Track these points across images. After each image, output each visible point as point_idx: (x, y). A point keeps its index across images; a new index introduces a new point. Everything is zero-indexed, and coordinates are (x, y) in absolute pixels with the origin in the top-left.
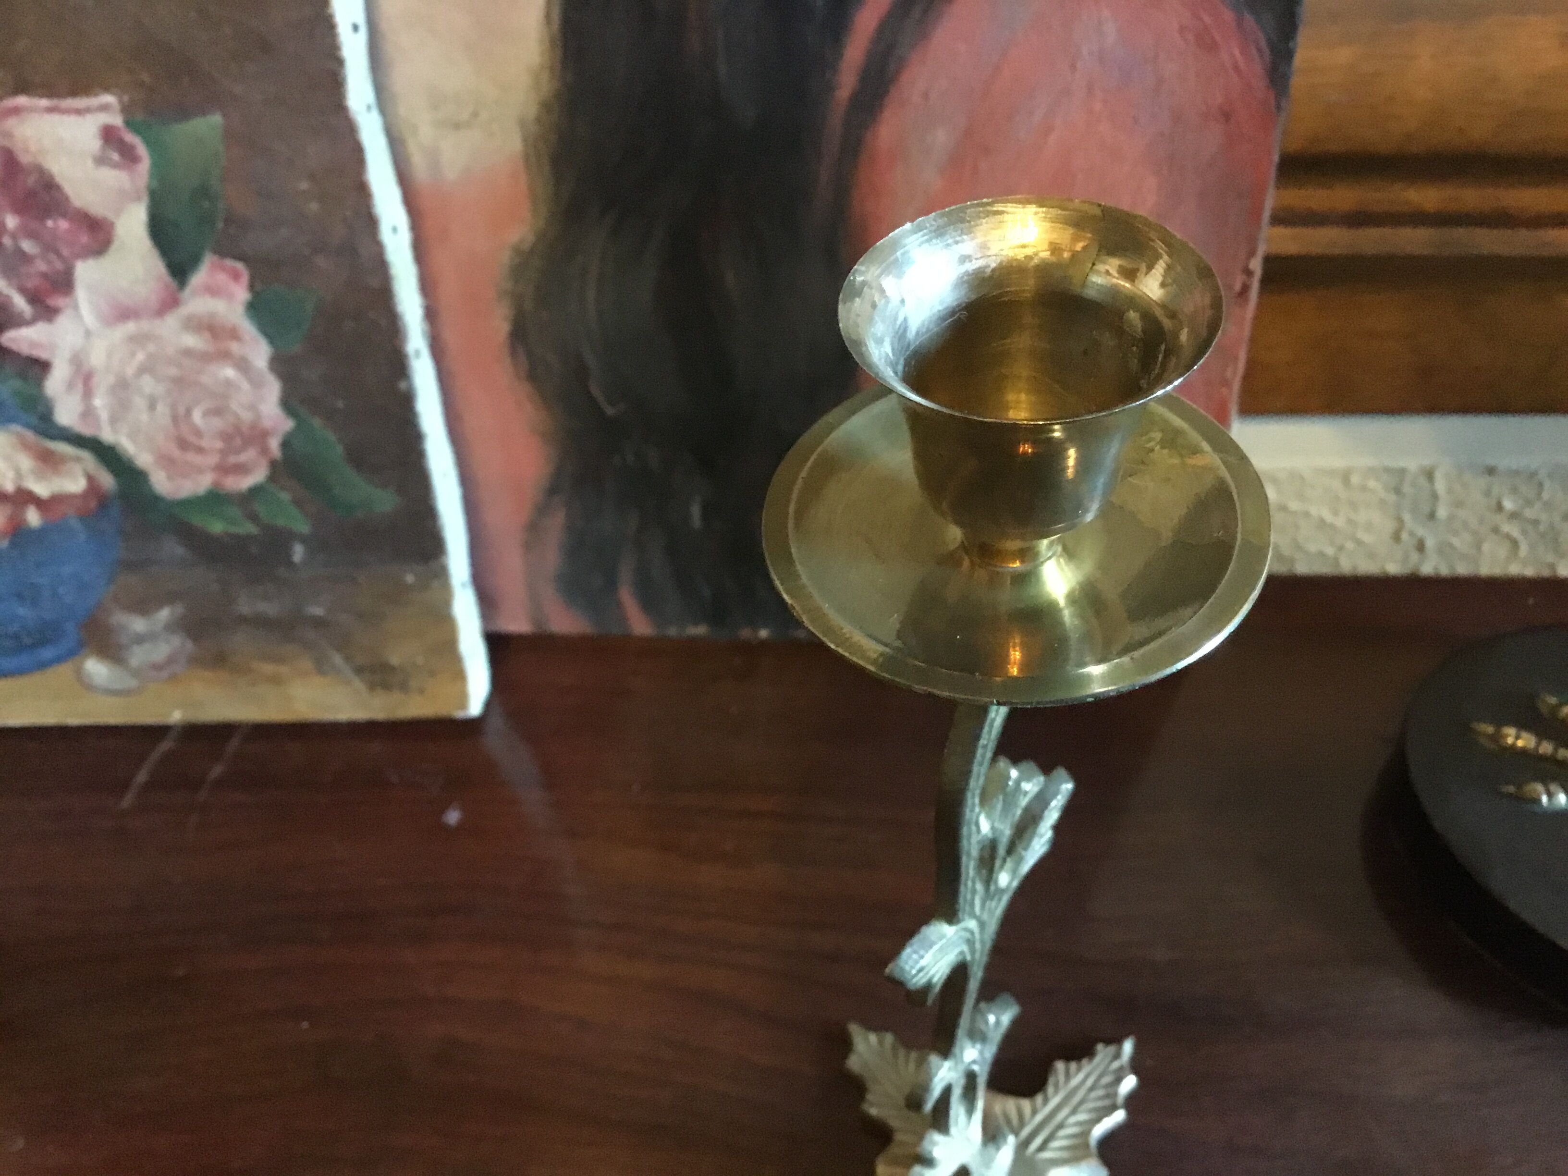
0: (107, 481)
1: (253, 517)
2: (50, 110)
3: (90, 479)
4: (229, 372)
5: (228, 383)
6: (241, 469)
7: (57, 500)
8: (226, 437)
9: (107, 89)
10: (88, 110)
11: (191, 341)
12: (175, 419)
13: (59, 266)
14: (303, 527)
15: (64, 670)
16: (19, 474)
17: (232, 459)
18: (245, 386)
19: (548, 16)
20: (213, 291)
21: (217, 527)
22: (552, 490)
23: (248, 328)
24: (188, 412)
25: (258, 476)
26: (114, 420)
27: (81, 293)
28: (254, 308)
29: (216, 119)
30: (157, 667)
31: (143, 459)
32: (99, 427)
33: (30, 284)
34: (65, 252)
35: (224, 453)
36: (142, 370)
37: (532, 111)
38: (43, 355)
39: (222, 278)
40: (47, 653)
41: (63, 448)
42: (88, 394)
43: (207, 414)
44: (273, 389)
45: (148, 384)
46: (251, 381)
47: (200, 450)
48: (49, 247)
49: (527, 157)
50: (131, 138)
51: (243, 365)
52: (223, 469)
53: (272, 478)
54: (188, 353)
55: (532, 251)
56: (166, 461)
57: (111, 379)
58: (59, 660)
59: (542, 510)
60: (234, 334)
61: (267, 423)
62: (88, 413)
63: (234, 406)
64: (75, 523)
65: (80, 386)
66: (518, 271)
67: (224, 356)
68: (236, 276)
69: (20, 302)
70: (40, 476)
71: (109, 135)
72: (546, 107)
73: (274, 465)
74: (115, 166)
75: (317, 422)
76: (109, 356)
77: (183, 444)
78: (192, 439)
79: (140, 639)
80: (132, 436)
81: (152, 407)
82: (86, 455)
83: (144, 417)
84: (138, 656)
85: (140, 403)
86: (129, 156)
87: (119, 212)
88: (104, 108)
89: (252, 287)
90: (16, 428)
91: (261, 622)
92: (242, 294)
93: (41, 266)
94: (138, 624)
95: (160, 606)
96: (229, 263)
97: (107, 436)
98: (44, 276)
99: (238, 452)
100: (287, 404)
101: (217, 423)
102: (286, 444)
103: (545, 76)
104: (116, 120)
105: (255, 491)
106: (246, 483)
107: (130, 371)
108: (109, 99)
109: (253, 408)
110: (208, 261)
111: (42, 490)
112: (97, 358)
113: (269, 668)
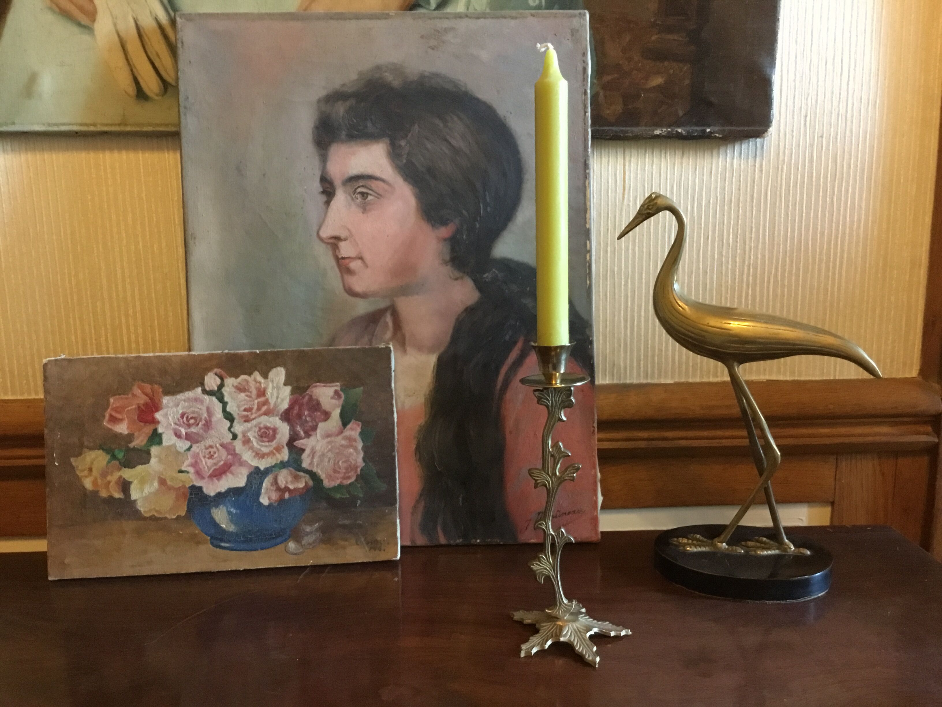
0: (311, 483)
1: (349, 492)
2: (324, 386)
3: (306, 482)
4: (351, 450)
5: (351, 454)
6: (349, 478)
7: (295, 489)
8: (347, 469)
9: (338, 382)
10: (333, 386)
11: (344, 442)
12: (334, 464)
13: (315, 424)
14: (361, 496)
15: (282, 546)
16: (287, 482)
17: (347, 475)
18: (355, 454)
19: (433, 371)
20: (352, 429)
21: (338, 496)
22: (421, 495)
23: (359, 439)
24: (338, 462)
25: (353, 480)
26: (318, 465)
27: (318, 431)
28: (361, 434)
29: (362, 388)
30: (310, 544)
31: (323, 476)
32: (313, 467)
33: (306, 428)
34: (317, 420)
35: (345, 473)
36: (329, 451)
37: (428, 392)
38: (303, 447)
39: (355, 426)
40: (279, 540)
41: (301, 474)
42: (313, 458)
43: (343, 462)
44: (362, 455)
45: (330, 455)
46: (356, 452)
47: (339, 472)
48: (314, 419)
49: (425, 403)
50: (341, 393)
51: (355, 449)
52: (345, 478)
53: (356, 480)
54: (342, 446)
55: (424, 426)
56: (329, 477)
57: (320, 453)
58: (281, 543)
59: (418, 502)
60: (355, 440)
61: (358, 464)
62: (311, 463)
63: (351, 459)
64: (298, 498)
65: (311, 456)
66: (419, 431)
67: (351, 446)
68: (358, 425)
69: (302, 433)
70: (292, 482)
71: (336, 392)
72: (431, 391)
73: (357, 476)
74: (336, 399)
75: (370, 464)
76: (321, 447)
77: (335, 471)
78: (338, 469)
79: (308, 534)
80: (321, 470)
81: (329, 461)
82: (307, 476)
83: (326, 464)
84: (305, 541)
85: (326, 460)
86: (339, 396)
87: (333, 410)
88: (336, 386)
89: (361, 428)
90: (290, 468)
91: (344, 526)
92: (359, 430)
93: (310, 424)
94: (308, 529)
95: (316, 523)
96: (357, 422)
97: (315, 470)
98: (310, 426)
99: (349, 473)
100: (364, 460)
101: (345, 465)
102: (361, 470)
103: (431, 384)
104: (338, 388)
105: (351, 484)
106: (349, 481)
107: (326, 451)
108: (338, 384)
109: (356, 460)
110: (353, 421)
111: (291, 487)
112: (318, 448)
113: (342, 543)
